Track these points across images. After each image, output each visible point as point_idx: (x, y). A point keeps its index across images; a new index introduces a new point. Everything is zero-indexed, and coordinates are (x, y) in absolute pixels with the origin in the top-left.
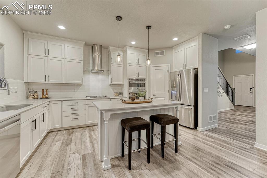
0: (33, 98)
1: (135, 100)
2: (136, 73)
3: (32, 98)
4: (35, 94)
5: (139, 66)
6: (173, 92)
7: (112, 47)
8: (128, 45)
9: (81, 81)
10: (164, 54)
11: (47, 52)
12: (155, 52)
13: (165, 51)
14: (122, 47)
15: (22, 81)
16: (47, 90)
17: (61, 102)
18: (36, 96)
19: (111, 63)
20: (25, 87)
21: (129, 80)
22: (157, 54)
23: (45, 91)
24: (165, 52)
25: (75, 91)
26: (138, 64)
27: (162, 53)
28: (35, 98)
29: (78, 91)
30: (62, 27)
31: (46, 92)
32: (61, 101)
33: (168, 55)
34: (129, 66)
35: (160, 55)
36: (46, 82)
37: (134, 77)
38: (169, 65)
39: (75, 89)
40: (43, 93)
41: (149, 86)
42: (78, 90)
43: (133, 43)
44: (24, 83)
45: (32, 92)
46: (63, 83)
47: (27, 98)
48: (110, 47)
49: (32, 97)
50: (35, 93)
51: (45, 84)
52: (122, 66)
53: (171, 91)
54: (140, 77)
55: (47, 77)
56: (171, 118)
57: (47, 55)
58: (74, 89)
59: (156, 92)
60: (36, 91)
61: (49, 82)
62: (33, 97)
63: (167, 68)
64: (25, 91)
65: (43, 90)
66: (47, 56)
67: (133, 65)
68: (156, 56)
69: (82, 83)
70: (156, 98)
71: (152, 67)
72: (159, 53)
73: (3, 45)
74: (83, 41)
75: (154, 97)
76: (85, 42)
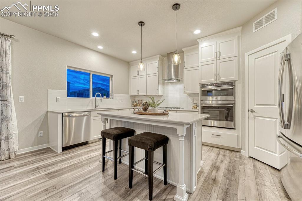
0: (134, 106)
2: (213, 73)
4: (135, 104)
5: (221, 60)
7: (185, 49)
10: (274, 18)
12: (254, 23)
13: (276, 9)
15: (128, 95)
19: (184, 68)
20: (130, 99)
21: (200, 86)
22: (258, 25)
23: (140, 101)
24: (276, 12)
30: (134, 52)
34: (202, 65)
35: (264, 25)
36: (138, 95)
37: (210, 80)
38: (288, 37)
44: (130, 96)
45: (134, 102)
46: (146, 95)
47: (132, 106)
51: (139, 97)
55: (138, 91)
59: (257, 105)
60: (136, 101)
64: (131, 101)
65: (139, 101)
66: (138, 76)
67: (209, 63)
68: (256, 30)
69: (157, 94)
70: (257, 118)
71: (249, 55)
72: (263, 22)
73: (113, 76)
74: (158, 55)
75: (252, 114)
76: (160, 55)
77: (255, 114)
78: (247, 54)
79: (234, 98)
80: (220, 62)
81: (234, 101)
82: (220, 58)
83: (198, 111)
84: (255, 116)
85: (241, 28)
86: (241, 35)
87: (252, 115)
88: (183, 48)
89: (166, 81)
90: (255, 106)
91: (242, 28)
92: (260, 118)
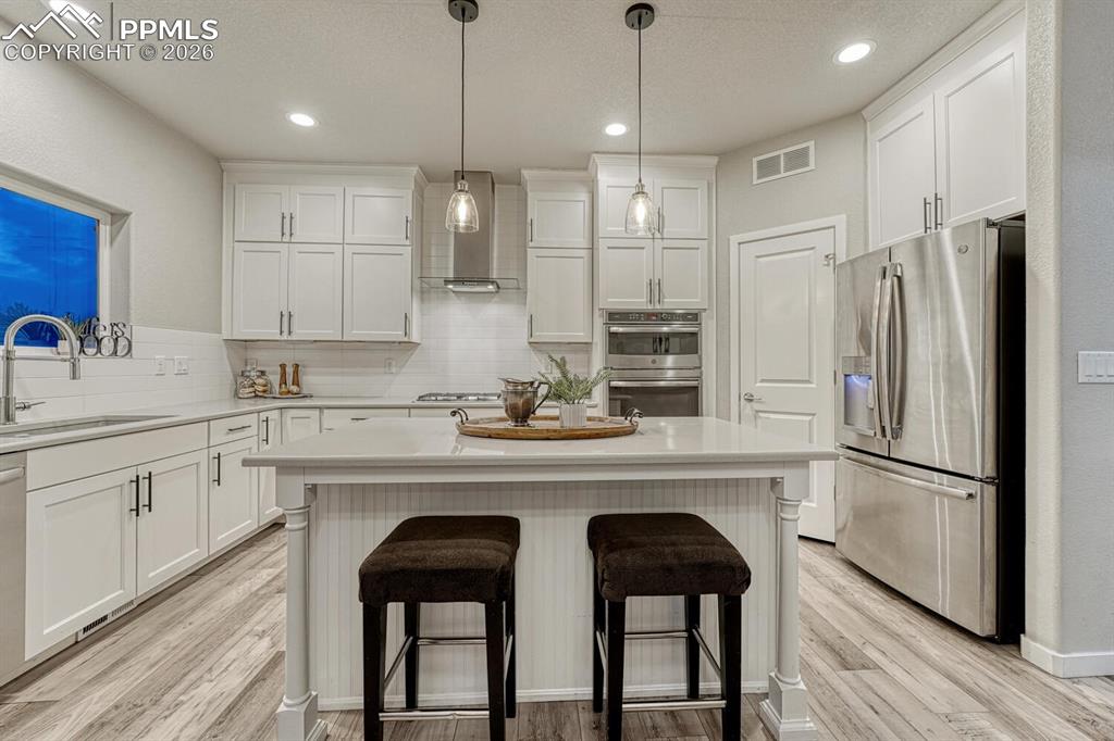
0: (250, 395)
1: (530, 422)
2: (646, 281)
3: (246, 396)
4: (258, 381)
5: (667, 243)
6: (855, 379)
7: (535, 172)
8: (600, 150)
9: (402, 333)
10: (807, 165)
11: (287, 223)
12: (755, 160)
13: (811, 144)
14: (578, 167)
15: (215, 336)
16: (297, 366)
17: (317, 412)
18: (261, 389)
19: (531, 244)
20: (225, 357)
21: (606, 318)
22: (768, 168)
23: (289, 370)
24: (812, 152)
25: (394, 370)
26: (658, 235)
27: (798, 159)
28: (256, 396)
29: (404, 370)
30: (302, 120)
31: (296, 372)
32: (320, 408)
33: (830, 164)
34: (609, 248)
35: (783, 175)
36: (285, 337)
37: (640, 302)
38: (840, 220)
39: (394, 363)
40: (284, 374)
41: (723, 345)
42: (403, 366)
43: (616, 129)
44: (223, 343)
45: (248, 374)
46: (340, 339)
47: (236, 394)
48: (525, 173)
49: (248, 390)
50: (258, 377)
51: (291, 346)
52: (584, 253)
53: (846, 376)
54: (671, 303)
55: (287, 319)
56: (678, 555)
57: (287, 238)
58: (390, 364)
59: (763, 381)
60: (263, 369)
61: (294, 337)
62: (251, 389)
63: (823, 243)
64: (229, 369)
65: (283, 367)
66: (287, 240)
67: (630, 243)
68: (760, 181)
69: (406, 339)
70: (761, 414)
71: (739, 244)
72: (779, 164)
73: (127, 215)
74: (408, 164)
75: (748, 405)
76: (420, 167)
77: (756, 406)
78: (734, 239)
79: (697, 361)
80: (664, 248)
81: (698, 371)
82: (662, 234)
83: (595, 406)
84: (757, 411)
85: (714, 160)
86: (714, 178)
87: (748, 409)
88: (526, 168)
89: (450, 286)
90: (758, 384)
91: (719, 162)
92: (772, 416)
